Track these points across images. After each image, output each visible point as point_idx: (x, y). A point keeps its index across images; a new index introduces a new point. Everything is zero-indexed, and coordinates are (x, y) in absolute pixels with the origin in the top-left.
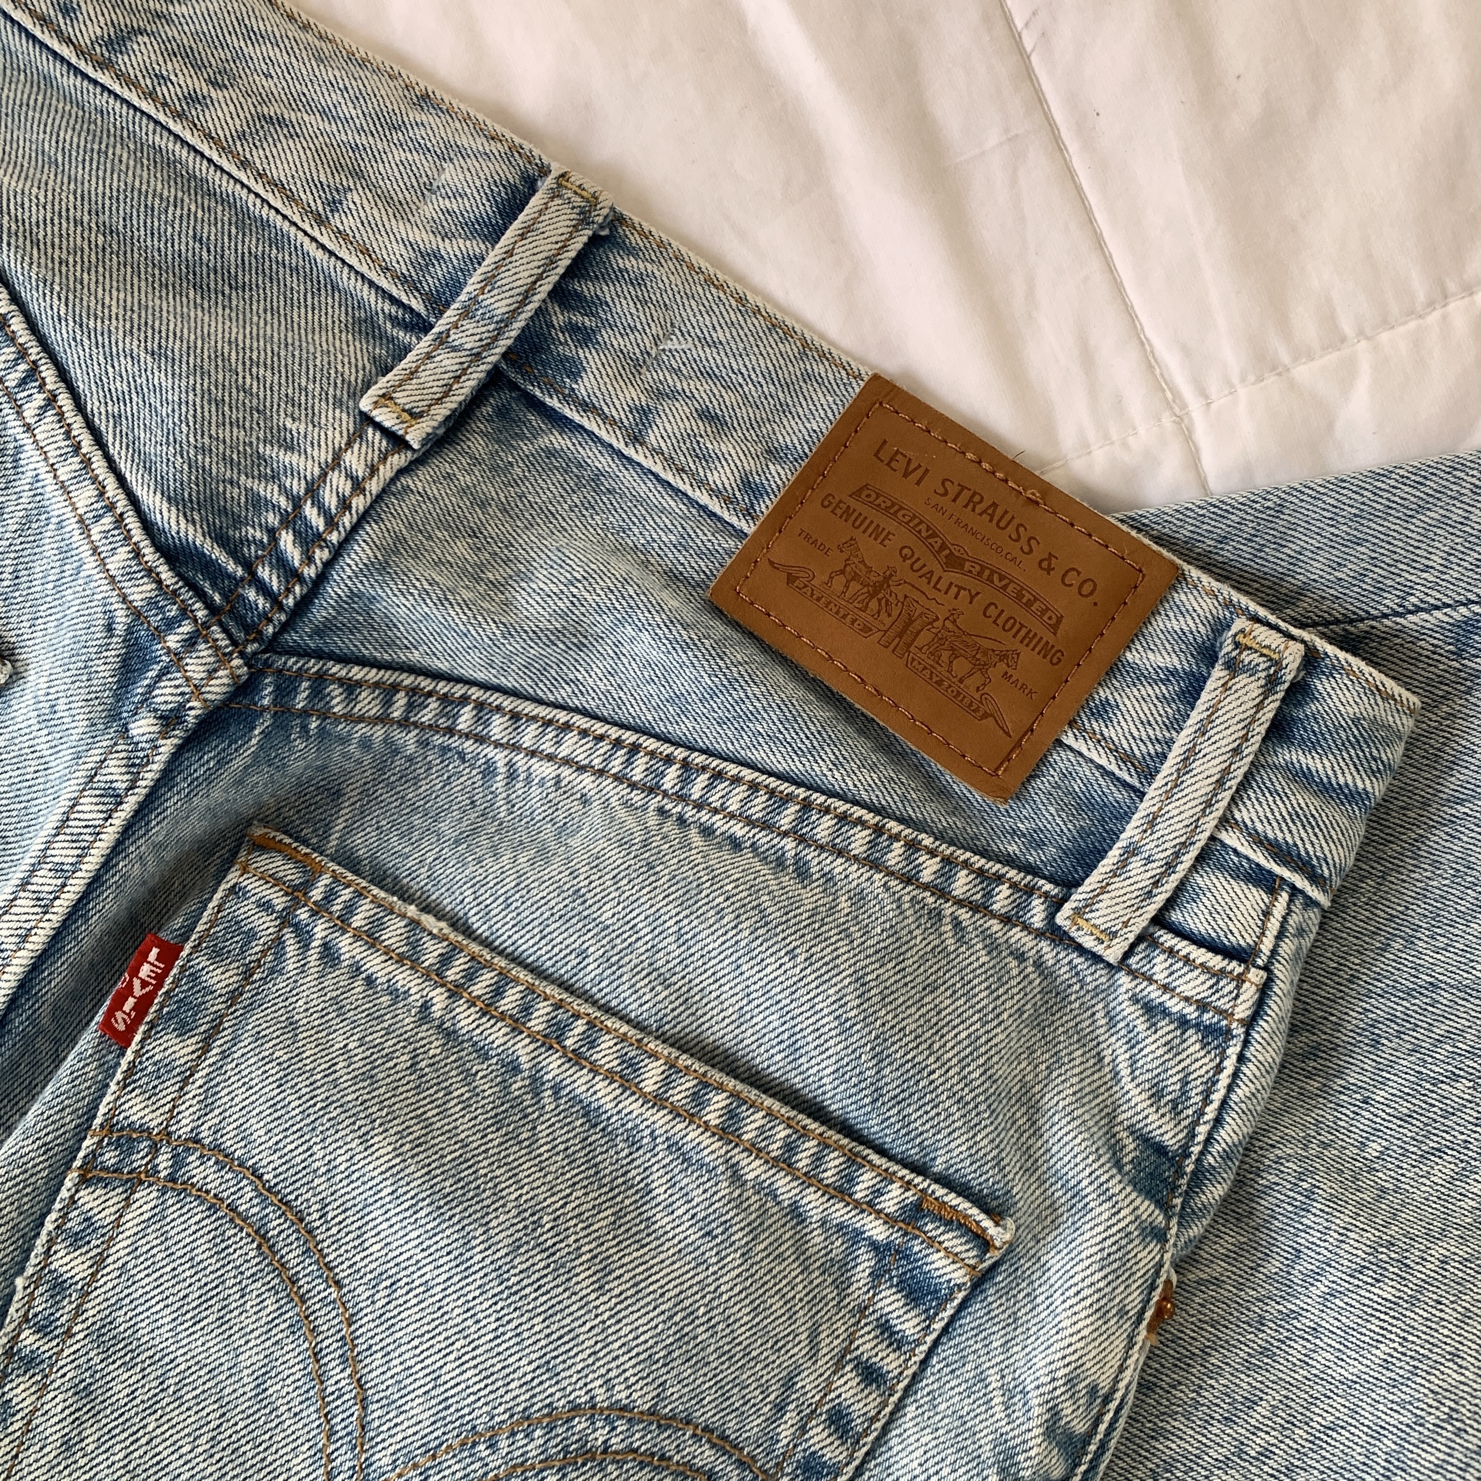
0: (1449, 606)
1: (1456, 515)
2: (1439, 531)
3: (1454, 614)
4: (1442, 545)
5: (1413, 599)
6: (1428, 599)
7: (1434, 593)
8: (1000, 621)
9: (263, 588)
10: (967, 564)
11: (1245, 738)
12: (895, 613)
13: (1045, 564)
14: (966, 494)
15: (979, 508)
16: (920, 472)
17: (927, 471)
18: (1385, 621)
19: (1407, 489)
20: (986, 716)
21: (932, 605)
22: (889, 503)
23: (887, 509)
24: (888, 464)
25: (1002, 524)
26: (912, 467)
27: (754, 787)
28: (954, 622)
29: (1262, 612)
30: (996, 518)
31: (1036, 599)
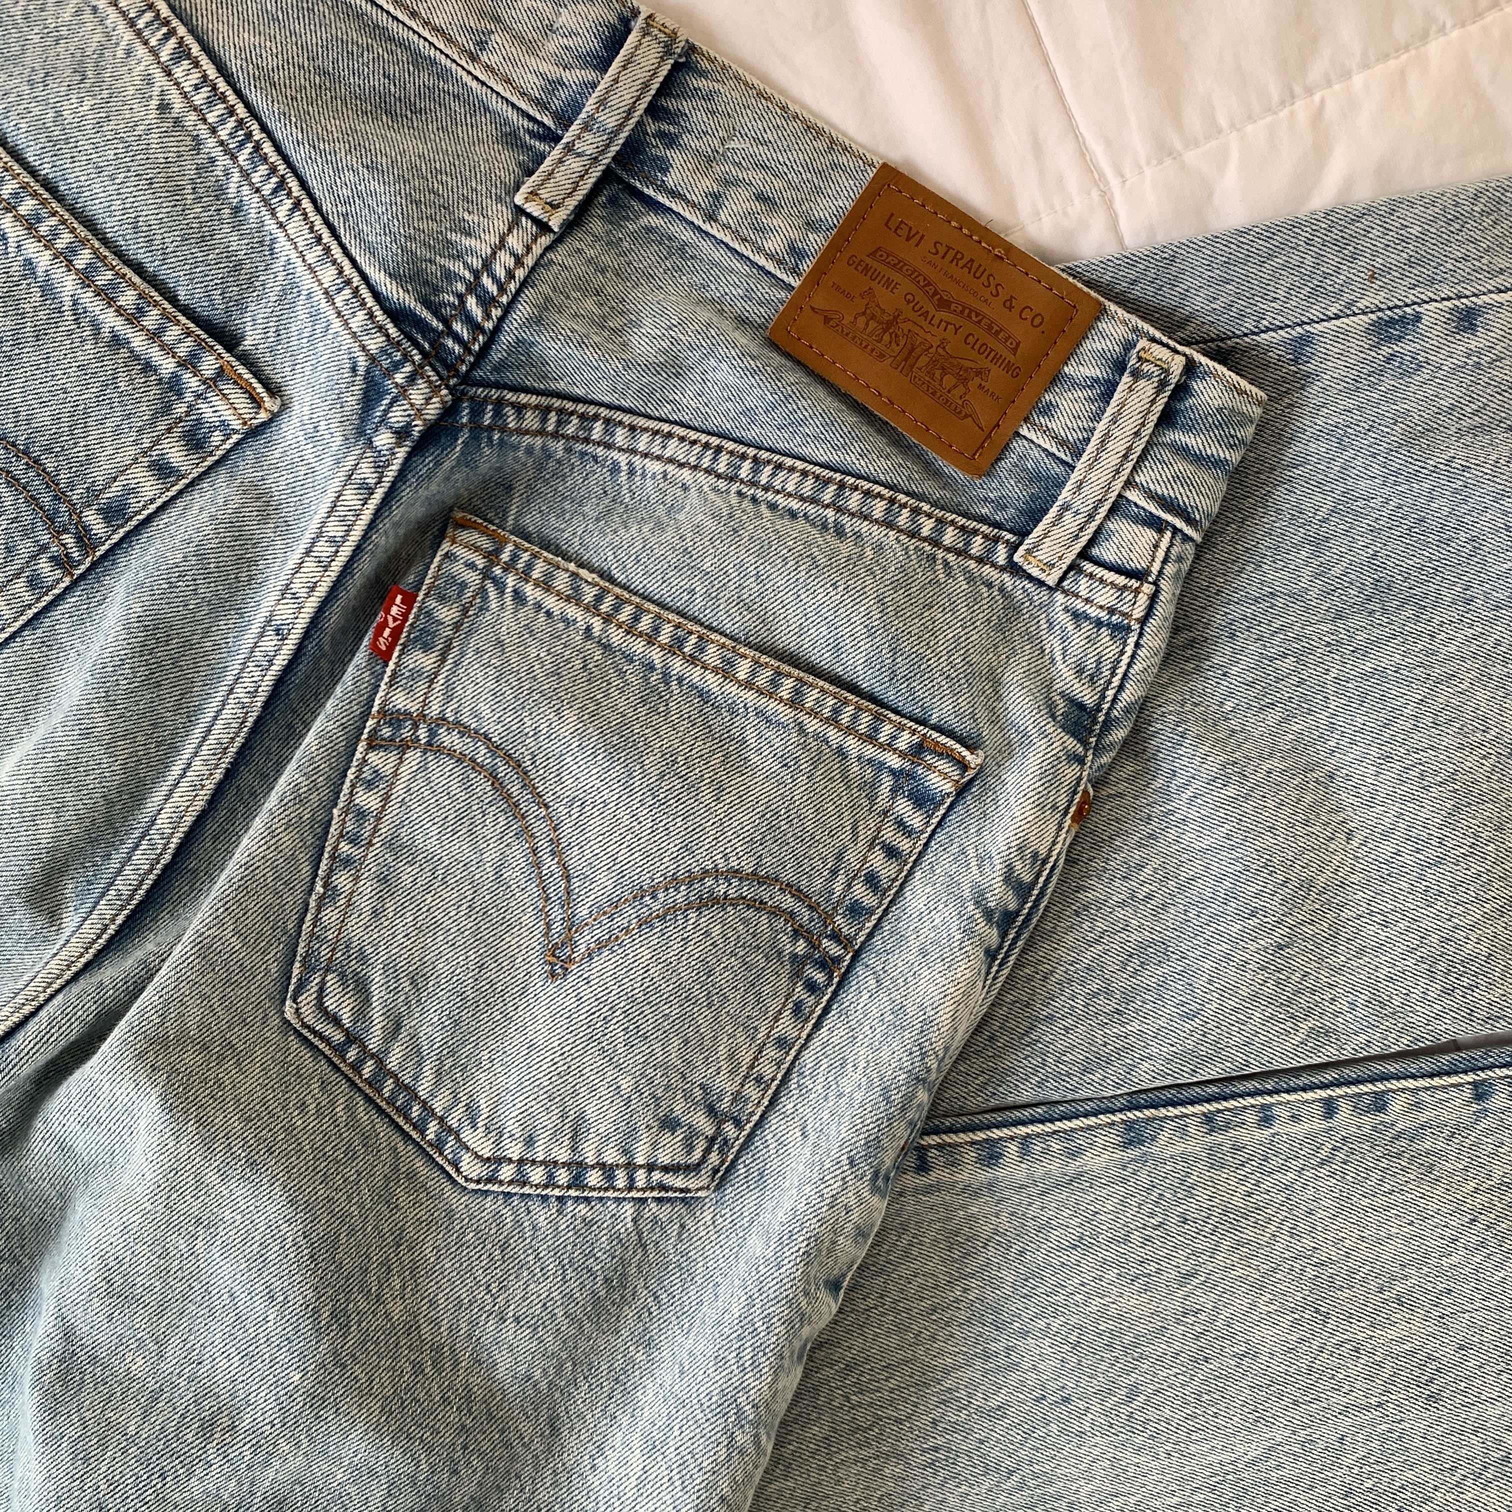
0: (1289, 326)
1: (1295, 259)
2: (1283, 272)
3: (1293, 332)
4: (1286, 282)
5: (1265, 322)
6: (1276, 322)
7: (1280, 318)
8: (977, 347)
9: (457, 338)
10: (953, 305)
11: (1143, 424)
12: (902, 343)
13: (1008, 304)
14: (952, 253)
15: (961, 263)
16: (918, 237)
17: (923, 236)
18: (1246, 339)
19: (1261, 242)
20: (966, 416)
21: (928, 337)
22: (896, 261)
23: (895, 265)
24: (895, 231)
25: (978, 275)
26: (913, 233)
27: (804, 473)
28: (944, 348)
29: (1158, 335)
30: (973, 271)
31: (1001, 330)
